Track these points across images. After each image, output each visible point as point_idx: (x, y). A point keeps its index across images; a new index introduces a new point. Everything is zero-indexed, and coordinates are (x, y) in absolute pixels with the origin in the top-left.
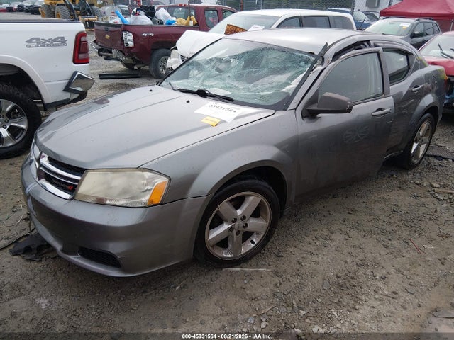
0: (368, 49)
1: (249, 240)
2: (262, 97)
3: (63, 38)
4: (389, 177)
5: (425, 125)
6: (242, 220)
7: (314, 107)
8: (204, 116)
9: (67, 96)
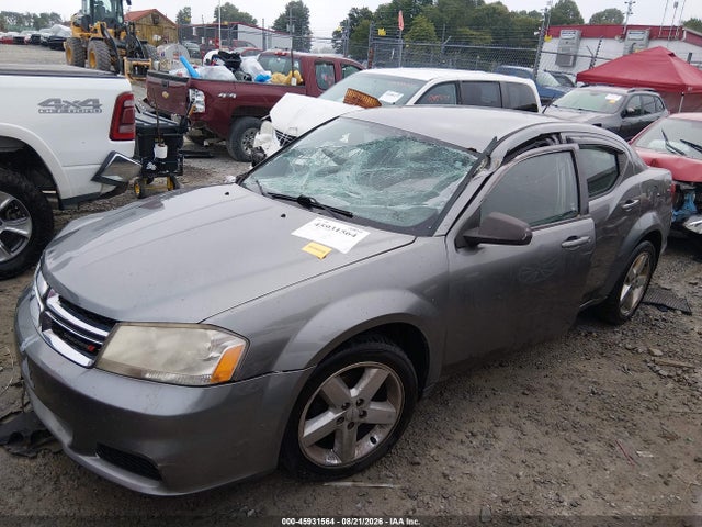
0: (556, 147)
1: (368, 437)
2: (396, 214)
3: (96, 101)
4: (586, 335)
5: (642, 258)
6: (358, 404)
7: (474, 233)
8: (306, 241)
9: (97, 188)
